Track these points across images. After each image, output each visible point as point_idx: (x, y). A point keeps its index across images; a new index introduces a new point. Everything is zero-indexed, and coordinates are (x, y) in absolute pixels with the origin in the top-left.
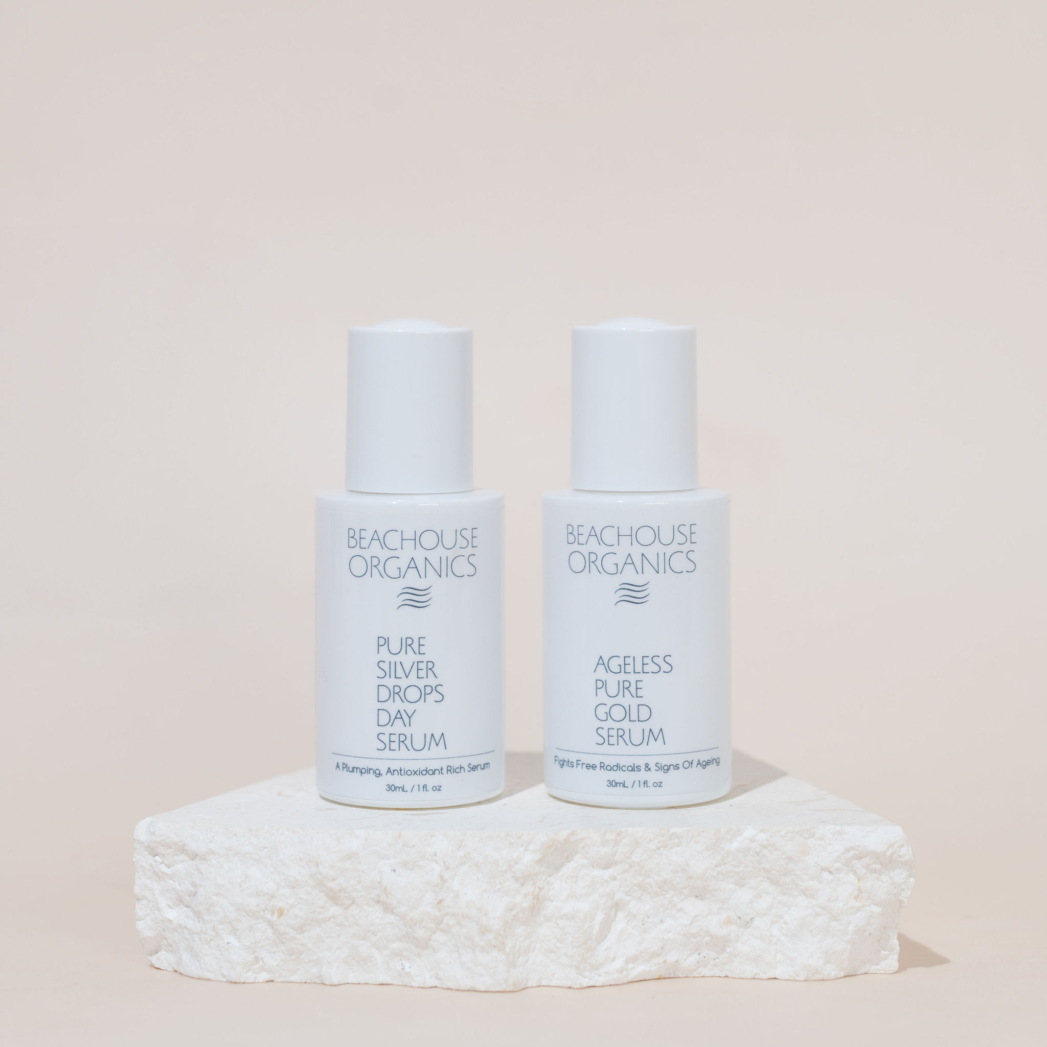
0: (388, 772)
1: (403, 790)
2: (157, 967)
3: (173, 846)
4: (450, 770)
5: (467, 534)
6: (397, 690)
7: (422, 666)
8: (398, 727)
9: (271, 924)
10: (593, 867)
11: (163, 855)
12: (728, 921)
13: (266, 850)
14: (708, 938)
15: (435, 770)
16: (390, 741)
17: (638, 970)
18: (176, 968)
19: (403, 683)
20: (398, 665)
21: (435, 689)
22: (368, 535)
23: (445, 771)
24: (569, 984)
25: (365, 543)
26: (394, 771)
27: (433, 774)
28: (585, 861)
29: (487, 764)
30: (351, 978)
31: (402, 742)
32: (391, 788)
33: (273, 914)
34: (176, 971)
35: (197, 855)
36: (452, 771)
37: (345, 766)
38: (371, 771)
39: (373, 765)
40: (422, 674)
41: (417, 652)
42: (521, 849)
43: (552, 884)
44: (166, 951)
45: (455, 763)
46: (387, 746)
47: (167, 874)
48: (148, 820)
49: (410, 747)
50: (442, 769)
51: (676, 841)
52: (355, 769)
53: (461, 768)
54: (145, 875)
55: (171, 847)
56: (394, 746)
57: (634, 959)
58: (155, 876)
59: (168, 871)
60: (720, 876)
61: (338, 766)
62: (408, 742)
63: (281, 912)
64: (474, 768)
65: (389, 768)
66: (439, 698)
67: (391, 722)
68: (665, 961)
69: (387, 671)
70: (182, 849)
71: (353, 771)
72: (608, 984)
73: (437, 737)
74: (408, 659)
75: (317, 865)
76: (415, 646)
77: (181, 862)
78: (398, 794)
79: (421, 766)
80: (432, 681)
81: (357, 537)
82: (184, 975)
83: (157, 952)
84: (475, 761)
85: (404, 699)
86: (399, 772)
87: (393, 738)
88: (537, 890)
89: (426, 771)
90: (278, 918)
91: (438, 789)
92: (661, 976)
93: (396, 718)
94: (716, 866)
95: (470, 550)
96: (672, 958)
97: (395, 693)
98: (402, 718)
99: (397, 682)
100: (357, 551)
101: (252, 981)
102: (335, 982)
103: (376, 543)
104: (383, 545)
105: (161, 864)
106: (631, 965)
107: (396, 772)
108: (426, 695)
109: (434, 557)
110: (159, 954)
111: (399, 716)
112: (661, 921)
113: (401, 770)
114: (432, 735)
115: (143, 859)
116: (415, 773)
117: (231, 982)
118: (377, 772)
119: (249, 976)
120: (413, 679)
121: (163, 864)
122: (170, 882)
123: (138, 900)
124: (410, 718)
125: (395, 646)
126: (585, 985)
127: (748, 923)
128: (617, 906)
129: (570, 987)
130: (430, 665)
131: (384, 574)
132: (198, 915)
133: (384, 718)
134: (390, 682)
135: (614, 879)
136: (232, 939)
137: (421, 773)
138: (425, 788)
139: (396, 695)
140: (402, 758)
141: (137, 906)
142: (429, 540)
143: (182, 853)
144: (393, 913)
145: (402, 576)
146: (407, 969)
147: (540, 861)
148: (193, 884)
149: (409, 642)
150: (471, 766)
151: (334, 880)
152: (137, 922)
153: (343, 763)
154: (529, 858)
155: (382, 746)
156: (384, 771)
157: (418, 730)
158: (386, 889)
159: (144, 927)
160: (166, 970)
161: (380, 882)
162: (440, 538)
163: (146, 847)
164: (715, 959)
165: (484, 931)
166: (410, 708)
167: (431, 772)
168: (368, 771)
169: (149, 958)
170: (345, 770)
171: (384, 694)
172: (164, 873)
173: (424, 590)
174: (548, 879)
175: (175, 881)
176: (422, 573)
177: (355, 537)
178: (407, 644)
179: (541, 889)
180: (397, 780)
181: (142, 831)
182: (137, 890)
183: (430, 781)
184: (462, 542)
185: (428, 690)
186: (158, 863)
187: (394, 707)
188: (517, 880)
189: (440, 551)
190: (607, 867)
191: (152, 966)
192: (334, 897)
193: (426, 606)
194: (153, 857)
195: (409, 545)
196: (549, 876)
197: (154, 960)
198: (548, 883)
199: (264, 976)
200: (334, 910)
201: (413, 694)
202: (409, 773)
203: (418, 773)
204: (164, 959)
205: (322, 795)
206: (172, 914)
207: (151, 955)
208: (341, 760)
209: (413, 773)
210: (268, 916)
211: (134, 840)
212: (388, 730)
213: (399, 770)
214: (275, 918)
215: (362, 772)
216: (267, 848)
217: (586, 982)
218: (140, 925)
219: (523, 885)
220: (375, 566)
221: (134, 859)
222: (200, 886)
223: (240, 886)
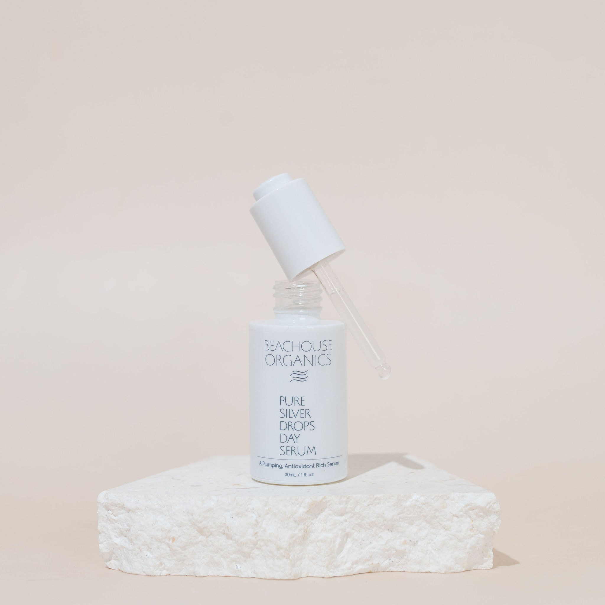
0: (286, 466)
1: (294, 476)
2: (110, 567)
3: (118, 505)
4: (318, 466)
5: (326, 343)
6: (290, 424)
7: (302, 411)
8: (291, 443)
9: (168, 545)
10: (335, 515)
11: (113, 510)
12: (405, 543)
13: (166, 507)
14: (394, 552)
15: (310, 465)
16: (287, 450)
17: (359, 568)
18: (119, 569)
19: (294, 420)
20: (291, 411)
21: (310, 423)
22: (275, 344)
23: (315, 466)
24: (323, 576)
25: (273, 348)
26: (289, 466)
27: (309, 467)
28: (330, 512)
29: (338, 462)
30: (210, 573)
31: (293, 451)
32: (288, 475)
33: (169, 540)
34: (120, 570)
35: (130, 510)
36: (319, 466)
37: (264, 463)
38: (277, 466)
39: (279, 462)
40: (303, 415)
41: (300, 404)
42: (298, 506)
43: (314, 524)
44: (114, 559)
45: (321, 462)
46: (285, 453)
47: (115, 520)
48: (105, 492)
49: (297, 453)
50: (314, 465)
51: (378, 501)
52: (269, 465)
53: (324, 464)
54: (103, 520)
55: (117, 506)
56: (289, 453)
57: (356, 563)
58: (109, 521)
59: (116, 518)
60: (400, 519)
61: (260, 463)
62: (296, 451)
63: (174, 539)
64: (331, 465)
65: (286, 464)
66: (312, 428)
67: (287, 441)
68: (372, 564)
69: (286, 414)
70: (122, 507)
71: (268, 466)
72: (343, 575)
73: (311, 448)
74: (296, 408)
75: (192, 515)
76: (300, 401)
77: (122, 513)
78: (291, 478)
79: (303, 463)
80: (308, 419)
81: (269, 345)
82: (124, 572)
83: (110, 560)
84: (331, 461)
85: (294, 429)
86: (292, 466)
87: (288, 449)
88: (306, 527)
89: (306, 466)
90: (172, 542)
91: (312, 475)
92: (370, 571)
93: (290, 438)
94: (399, 514)
95: (328, 352)
96: (376, 562)
97: (290, 425)
98: (293, 438)
99: (290, 420)
100: (269, 352)
101: (159, 574)
102: (202, 575)
103: (279, 348)
104: (283, 349)
105: (111, 515)
106: (354, 566)
107: (290, 466)
108: (305, 427)
109: (309, 355)
110: (111, 561)
111: (291, 437)
112: (370, 543)
113: (292, 465)
114: (309, 447)
115: (102, 512)
116: (300, 467)
117: (148, 576)
118: (281, 466)
119: (158, 573)
120: (298, 418)
121: (113, 515)
122: (116, 524)
123: (100, 533)
124: (297, 438)
125: (289, 401)
126: (331, 576)
127: (415, 544)
128: (347, 535)
129: (323, 577)
130: (307, 411)
131: (283, 364)
132: (131, 541)
133: (284, 438)
134: (287, 420)
135: (346, 521)
136: (148, 553)
137: (303, 467)
138: (305, 475)
139: (290, 427)
140: (293, 460)
141: (99, 537)
142: (306, 346)
143: (122, 509)
144: (231, 539)
145: (292, 365)
146: (239, 568)
147: (307, 512)
148: (128, 525)
149: (296, 399)
150: (329, 464)
151: (201, 522)
152: (100, 545)
153: (263, 462)
154: (302, 510)
155: (283, 453)
156: (284, 466)
157: (301, 444)
158: (228, 527)
159: (103, 547)
160: (115, 570)
161: (225, 524)
162: (312, 346)
163: (104, 506)
164: (398, 562)
165: (279, 548)
166: (297, 433)
167: (308, 467)
168: (276, 466)
169: (106, 563)
170: (264, 465)
171: (284, 426)
172: (113, 519)
173: (304, 372)
174: (312, 521)
175: (118, 523)
176: (303, 364)
177: (268, 345)
178: (295, 400)
179: (308, 527)
180: (290, 470)
181: (102, 498)
182: (99, 528)
183: (308, 471)
184: (323, 347)
185: (307, 424)
186: (110, 514)
187: (288, 432)
188: (295, 522)
189: (312, 352)
190: (342, 515)
191: (107, 567)
192: (201, 531)
193: (305, 381)
194: (108, 511)
195: (296, 349)
196: (312, 520)
197: (108, 564)
198: (312, 523)
199: (165, 572)
200: (201, 538)
201: (298, 426)
202: (297, 467)
203: (301, 467)
204: (113, 564)
205: (254, 478)
206: (118, 541)
207: (107, 562)
208: (262, 460)
209: (299, 467)
210: (167, 541)
211: (98, 502)
212: (286, 444)
213: (291, 465)
214: (171, 542)
215: (273, 466)
216: (166, 506)
217: (331, 575)
218: (101, 546)
219: (299, 525)
220: (278, 360)
221: (98, 512)
222: (132, 526)
223: (153, 526)
